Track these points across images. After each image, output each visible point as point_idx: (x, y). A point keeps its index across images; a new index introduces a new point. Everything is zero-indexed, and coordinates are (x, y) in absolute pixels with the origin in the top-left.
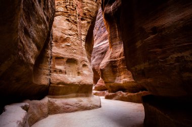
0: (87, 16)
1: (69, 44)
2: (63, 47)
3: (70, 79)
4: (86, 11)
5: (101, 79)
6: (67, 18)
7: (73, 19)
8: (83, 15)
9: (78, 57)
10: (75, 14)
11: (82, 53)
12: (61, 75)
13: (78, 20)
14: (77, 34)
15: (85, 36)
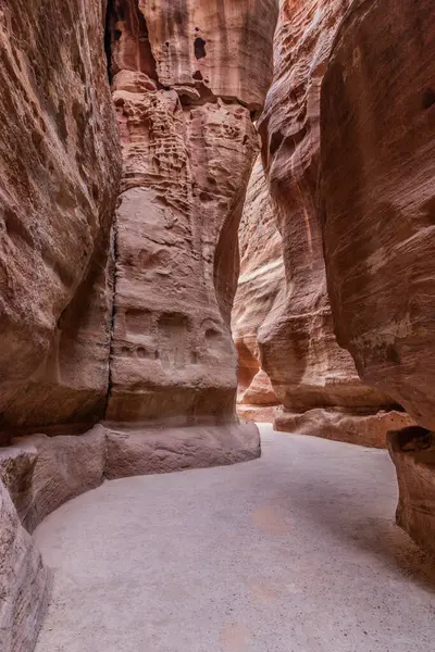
0: (219, 188)
1: (166, 272)
2: (149, 281)
3: (168, 372)
4: (215, 173)
5: (261, 371)
6: (158, 194)
7: (177, 197)
8: (207, 185)
9: (193, 309)
10: (182, 182)
11: (205, 297)
12: (142, 360)
13: (191, 200)
14: (189, 242)
15: (213, 248)
